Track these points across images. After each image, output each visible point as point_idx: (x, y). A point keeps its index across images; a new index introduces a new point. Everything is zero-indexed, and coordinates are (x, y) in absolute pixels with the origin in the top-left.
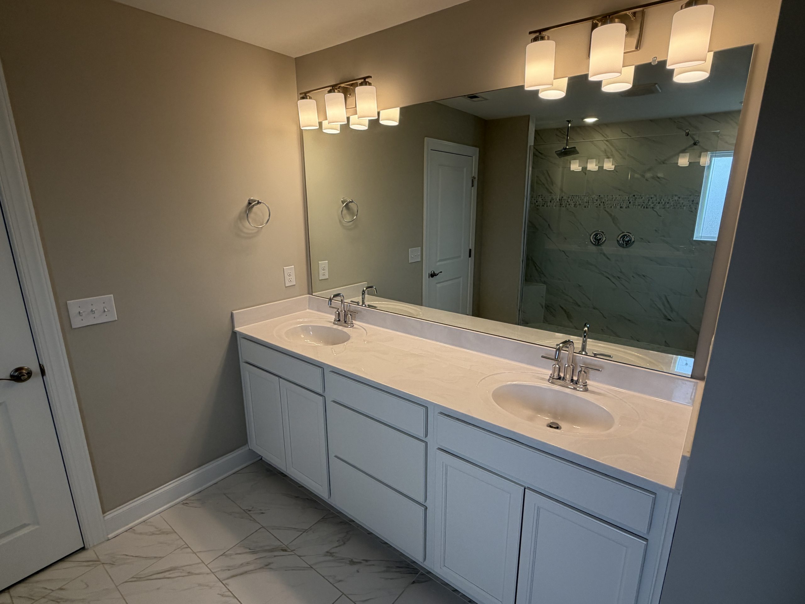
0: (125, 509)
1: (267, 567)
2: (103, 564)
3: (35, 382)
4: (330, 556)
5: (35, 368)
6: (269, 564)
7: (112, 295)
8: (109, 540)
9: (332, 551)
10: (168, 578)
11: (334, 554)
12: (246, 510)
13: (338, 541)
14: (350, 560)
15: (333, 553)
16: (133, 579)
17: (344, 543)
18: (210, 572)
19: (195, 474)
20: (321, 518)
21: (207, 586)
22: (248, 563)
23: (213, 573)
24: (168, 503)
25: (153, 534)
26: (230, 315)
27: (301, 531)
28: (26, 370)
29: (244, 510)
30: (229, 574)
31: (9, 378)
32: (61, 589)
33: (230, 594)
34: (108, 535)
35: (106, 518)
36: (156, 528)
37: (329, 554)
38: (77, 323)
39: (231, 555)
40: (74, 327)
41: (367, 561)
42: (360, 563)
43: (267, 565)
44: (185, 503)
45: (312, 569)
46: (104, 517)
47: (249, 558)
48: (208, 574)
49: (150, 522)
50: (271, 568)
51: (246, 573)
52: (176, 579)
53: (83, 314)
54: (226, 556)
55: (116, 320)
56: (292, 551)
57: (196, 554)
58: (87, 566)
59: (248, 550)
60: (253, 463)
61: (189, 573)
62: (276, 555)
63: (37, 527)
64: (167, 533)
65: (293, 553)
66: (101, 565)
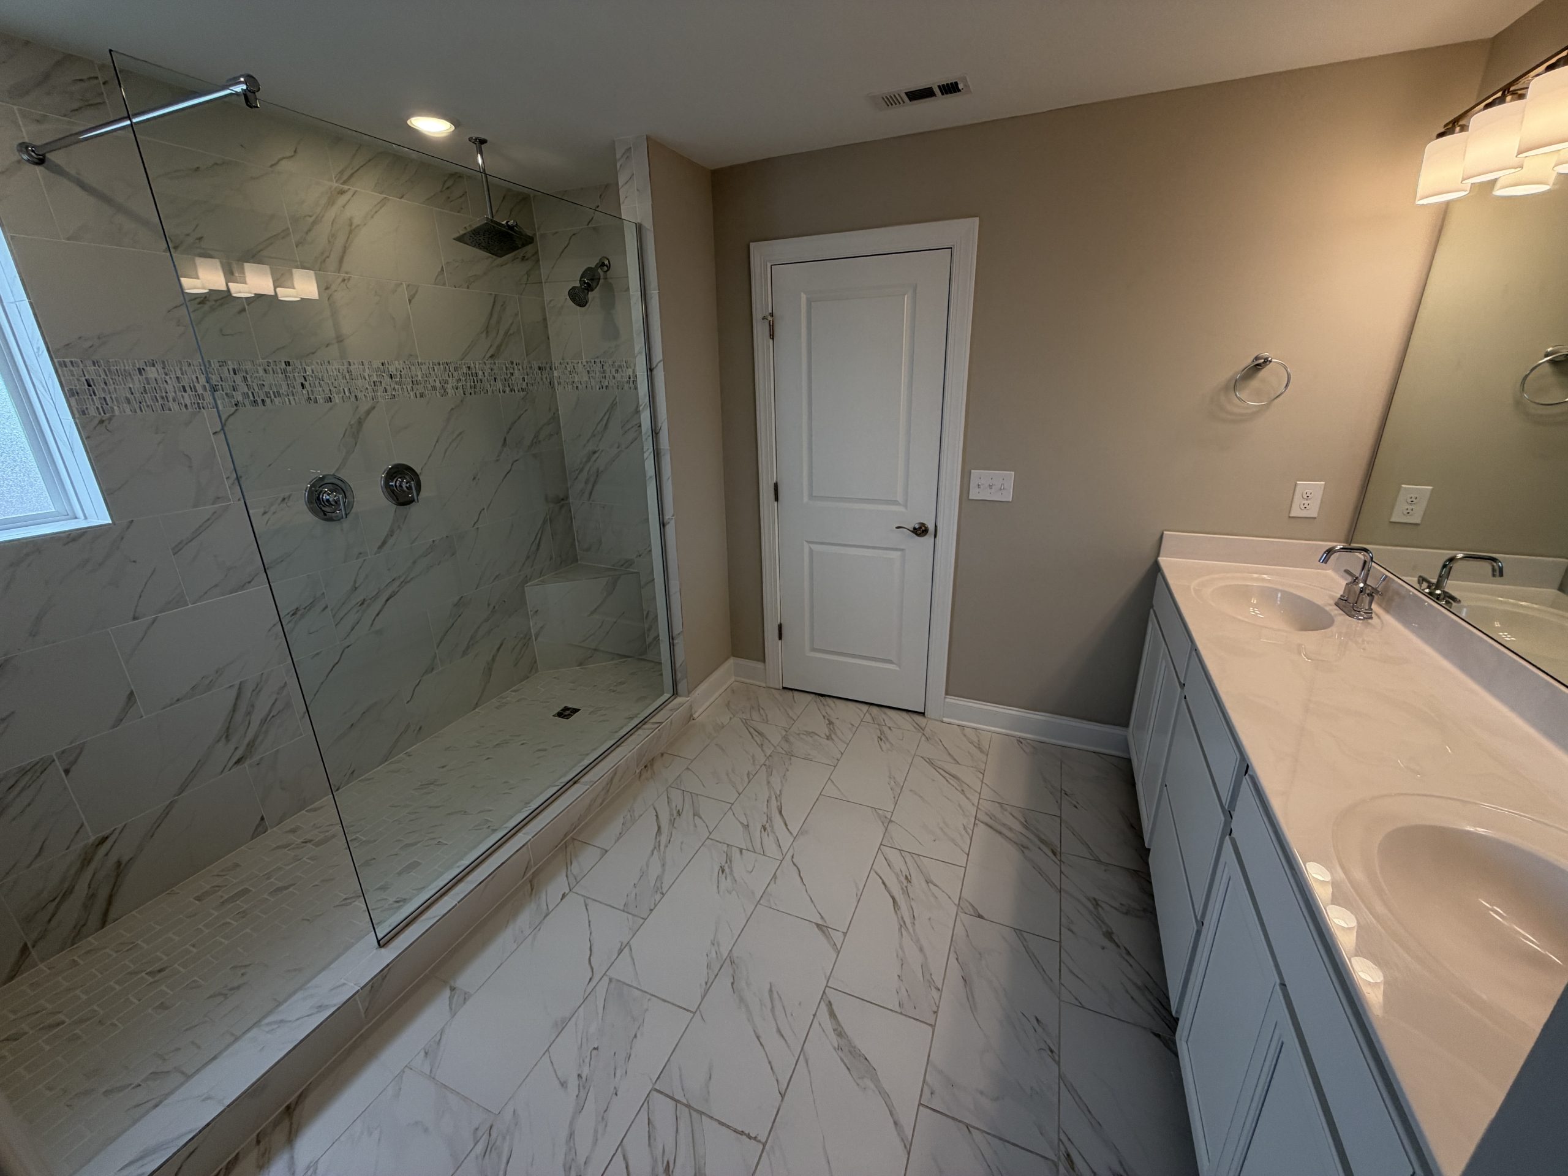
0: (958, 702)
1: (1023, 849)
2: (924, 734)
3: (928, 540)
4: (1093, 904)
5: (931, 528)
6: (1027, 848)
7: (1013, 473)
8: (942, 722)
9: (1099, 903)
10: (947, 781)
11: (1100, 909)
12: (1065, 791)
13: (1121, 904)
14: (1110, 931)
15: (1101, 907)
16: (928, 760)
17: (1126, 914)
18: (977, 805)
19: (1044, 718)
20: (1134, 869)
21: (963, 811)
22: (1010, 829)
23: (978, 807)
24: (1006, 729)
25: (972, 743)
26: (1158, 536)
27: (1093, 856)
28: (926, 527)
29: (1061, 789)
30: (987, 819)
31: (912, 530)
32: (890, 728)
33: (971, 832)
34: (944, 717)
35: (947, 700)
36: (979, 741)
37: (1094, 902)
38: (974, 495)
39: (1006, 810)
40: (971, 497)
41: (1128, 953)
42: (1118, 946)
43: (1022, 846)
44: (1020, 741)
45: (1059, 893)
46: (945, 698)
47: (1018, 827)
48: (973, 804)
49: (979, 733)
50: (1023, 852)
51: (1000, 833)
52: (950, 786)
53: (982, 487)
54: (1002, 807)
55: (1009, 502)
56: (1060, 861)
57: (982, 784)
58: (915, 727)
59: (1023, 820)
60: (1119, 757)
61: (963, 791)
62: (1041, 848)
63: (898, 669)
64: (982, 751)
65: (1058, 862)
66: (920, 734)
